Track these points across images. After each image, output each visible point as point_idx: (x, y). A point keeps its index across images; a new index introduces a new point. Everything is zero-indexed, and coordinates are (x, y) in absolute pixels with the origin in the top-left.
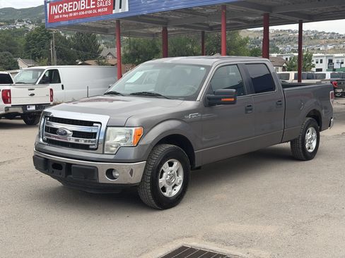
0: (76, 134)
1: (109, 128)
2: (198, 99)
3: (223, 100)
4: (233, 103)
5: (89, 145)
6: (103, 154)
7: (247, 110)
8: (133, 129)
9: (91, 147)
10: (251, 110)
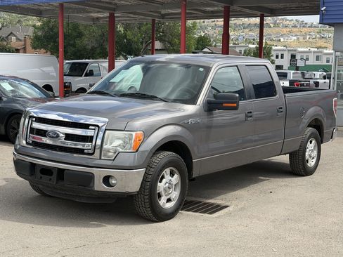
0: (68, 137)
1: (107, 132)
2: (198, 103)
3: (224, 105)
4: (235, 108)
5: (84, 150)
6: (100, 159)
7: (247, 116)
8: (134, 134)
9: (86, 151)
10: (251, 116)
